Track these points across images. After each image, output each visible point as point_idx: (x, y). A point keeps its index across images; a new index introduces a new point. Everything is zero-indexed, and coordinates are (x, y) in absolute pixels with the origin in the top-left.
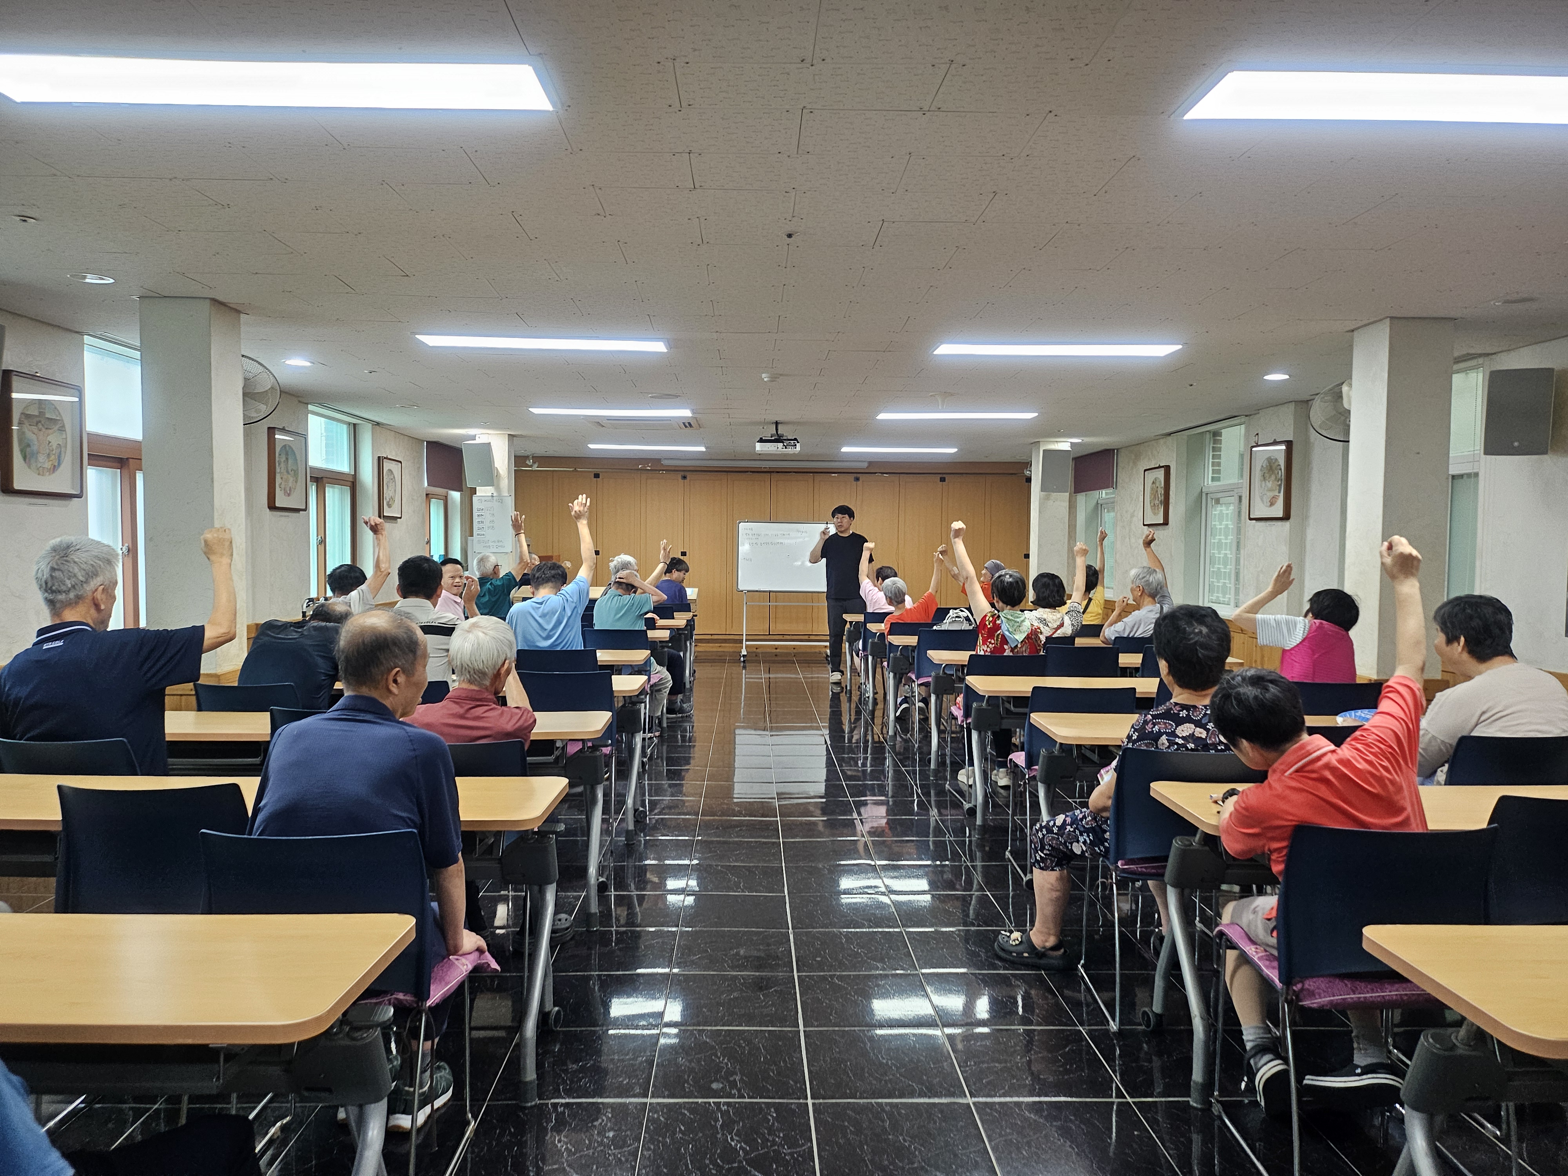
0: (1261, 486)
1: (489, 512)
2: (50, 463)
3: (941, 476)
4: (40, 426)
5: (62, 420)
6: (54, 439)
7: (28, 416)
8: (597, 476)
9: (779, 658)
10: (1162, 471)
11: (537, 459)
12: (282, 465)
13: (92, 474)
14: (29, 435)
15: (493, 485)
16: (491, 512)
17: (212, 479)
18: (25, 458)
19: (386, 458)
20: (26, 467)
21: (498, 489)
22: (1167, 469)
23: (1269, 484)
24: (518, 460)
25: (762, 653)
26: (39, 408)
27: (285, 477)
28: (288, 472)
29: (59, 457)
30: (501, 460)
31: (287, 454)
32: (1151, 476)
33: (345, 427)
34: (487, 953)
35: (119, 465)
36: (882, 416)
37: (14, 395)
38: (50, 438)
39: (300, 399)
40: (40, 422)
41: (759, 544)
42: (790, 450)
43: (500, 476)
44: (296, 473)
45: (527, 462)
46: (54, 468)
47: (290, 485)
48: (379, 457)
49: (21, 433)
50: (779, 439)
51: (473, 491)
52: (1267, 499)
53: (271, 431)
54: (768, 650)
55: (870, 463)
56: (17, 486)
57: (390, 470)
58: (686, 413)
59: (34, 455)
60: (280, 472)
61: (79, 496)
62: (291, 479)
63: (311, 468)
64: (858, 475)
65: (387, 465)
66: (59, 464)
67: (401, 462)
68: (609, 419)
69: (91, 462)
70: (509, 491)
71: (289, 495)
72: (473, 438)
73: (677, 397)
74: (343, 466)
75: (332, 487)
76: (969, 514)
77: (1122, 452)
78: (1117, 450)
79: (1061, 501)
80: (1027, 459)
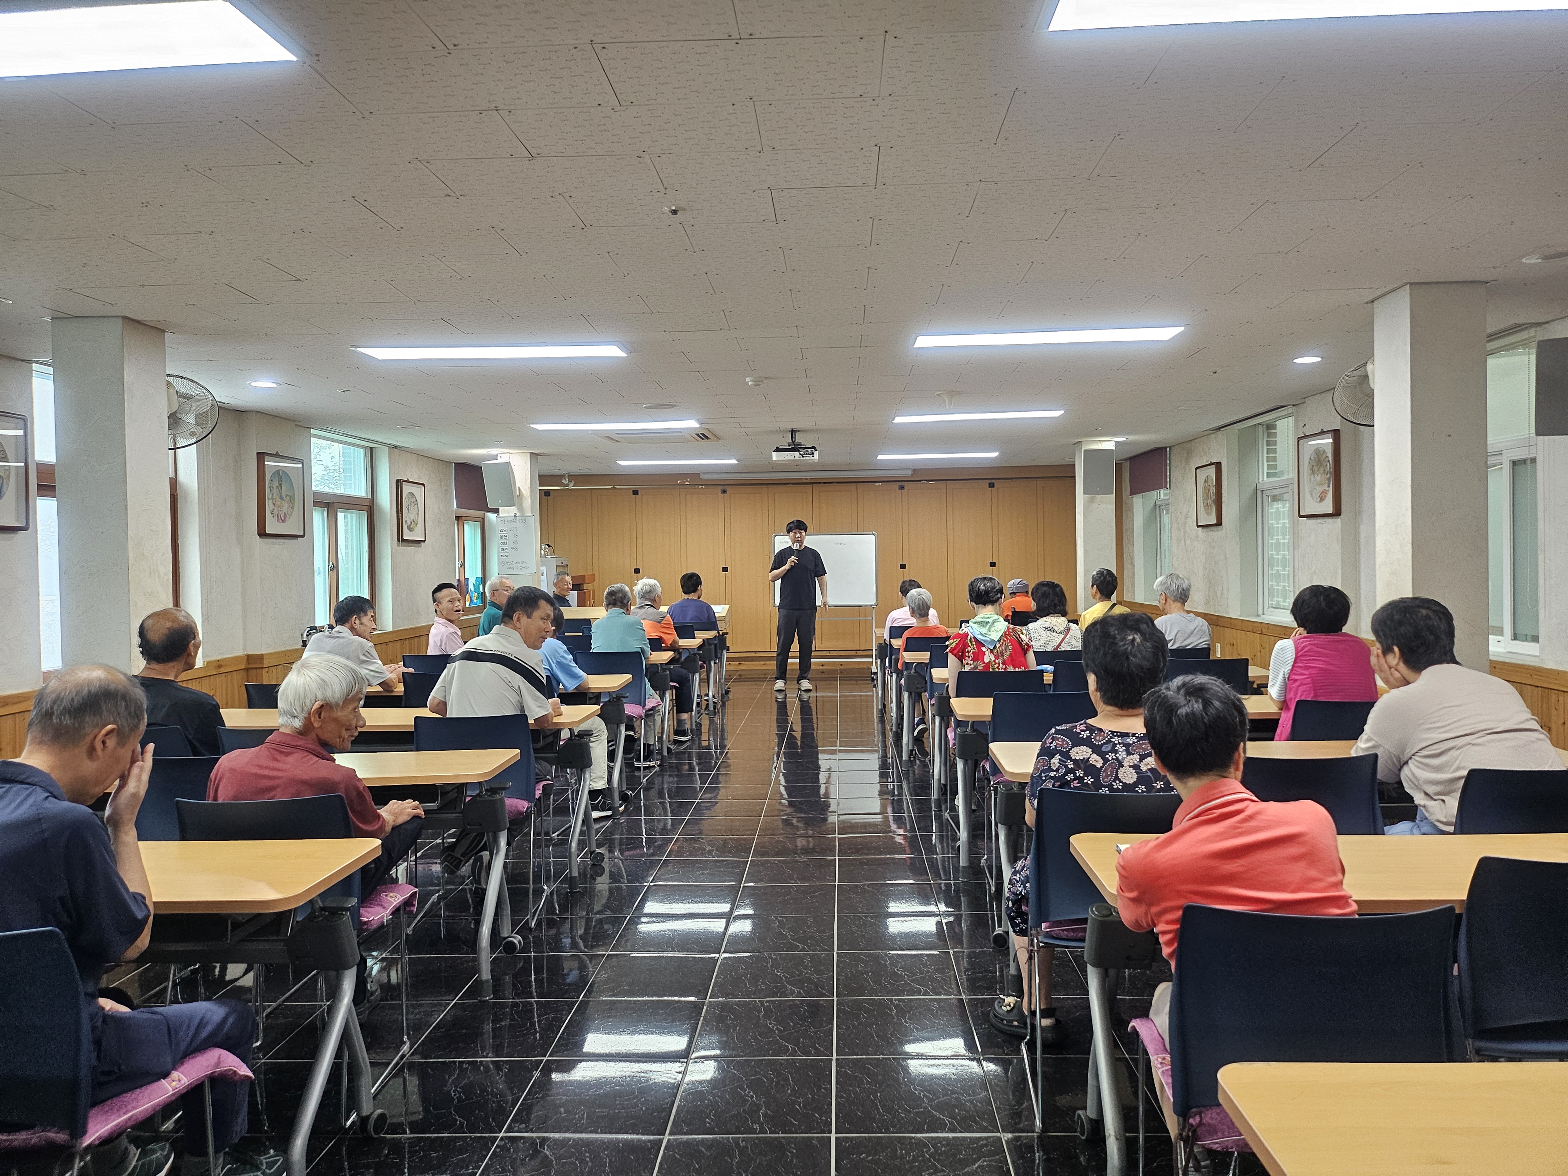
0: (1310, 480)
1: (512, 532)
3: (990, 481)
5: (5, 451)
8: (635, 493)
10: (1213, 467)
11: (572, 477)
12: (275, 491)
13: (41, 504)
15: (516, 505)
16: (515, 533)
19: (408, 481)
21: (521, 508)
22: (1218, 465)
23: (1318, 478)
24: (544, 478)
27: (278, 503)
28: (281, 498)
30: (524, 480)
31: (280, 480)
32: (1203, 474)
33: (362, 450)
36: (898, 420)
42: (809, 460)
43: (523, 496)
44: (292, 499)
45: (563, 481)
47: (284, 511)
48: (397, 480)
50: (795, 447)
51: (498, 511)
52: (1317, 495)
53: (261, 456)
55: (914, 470)
57: (412, 495)
58: (693, 424)
60: (273, 499)
61: (25, 529)
62: (286, 505)
63: (314, 493)
64: (903, 484)
65: (406, 489)
67: (423, 485)
68: (619, 432)
69: (40, 492)
70: (533, 511)
71: (282, 521)
72: (494, 457)
73: (674, 406)
74: (360, 490)
75: (348, 512)
76: (1020, 520)
77: (1174, 450)
78: (1170, 448)
79: (1107, 504)
80: (1067, 461)
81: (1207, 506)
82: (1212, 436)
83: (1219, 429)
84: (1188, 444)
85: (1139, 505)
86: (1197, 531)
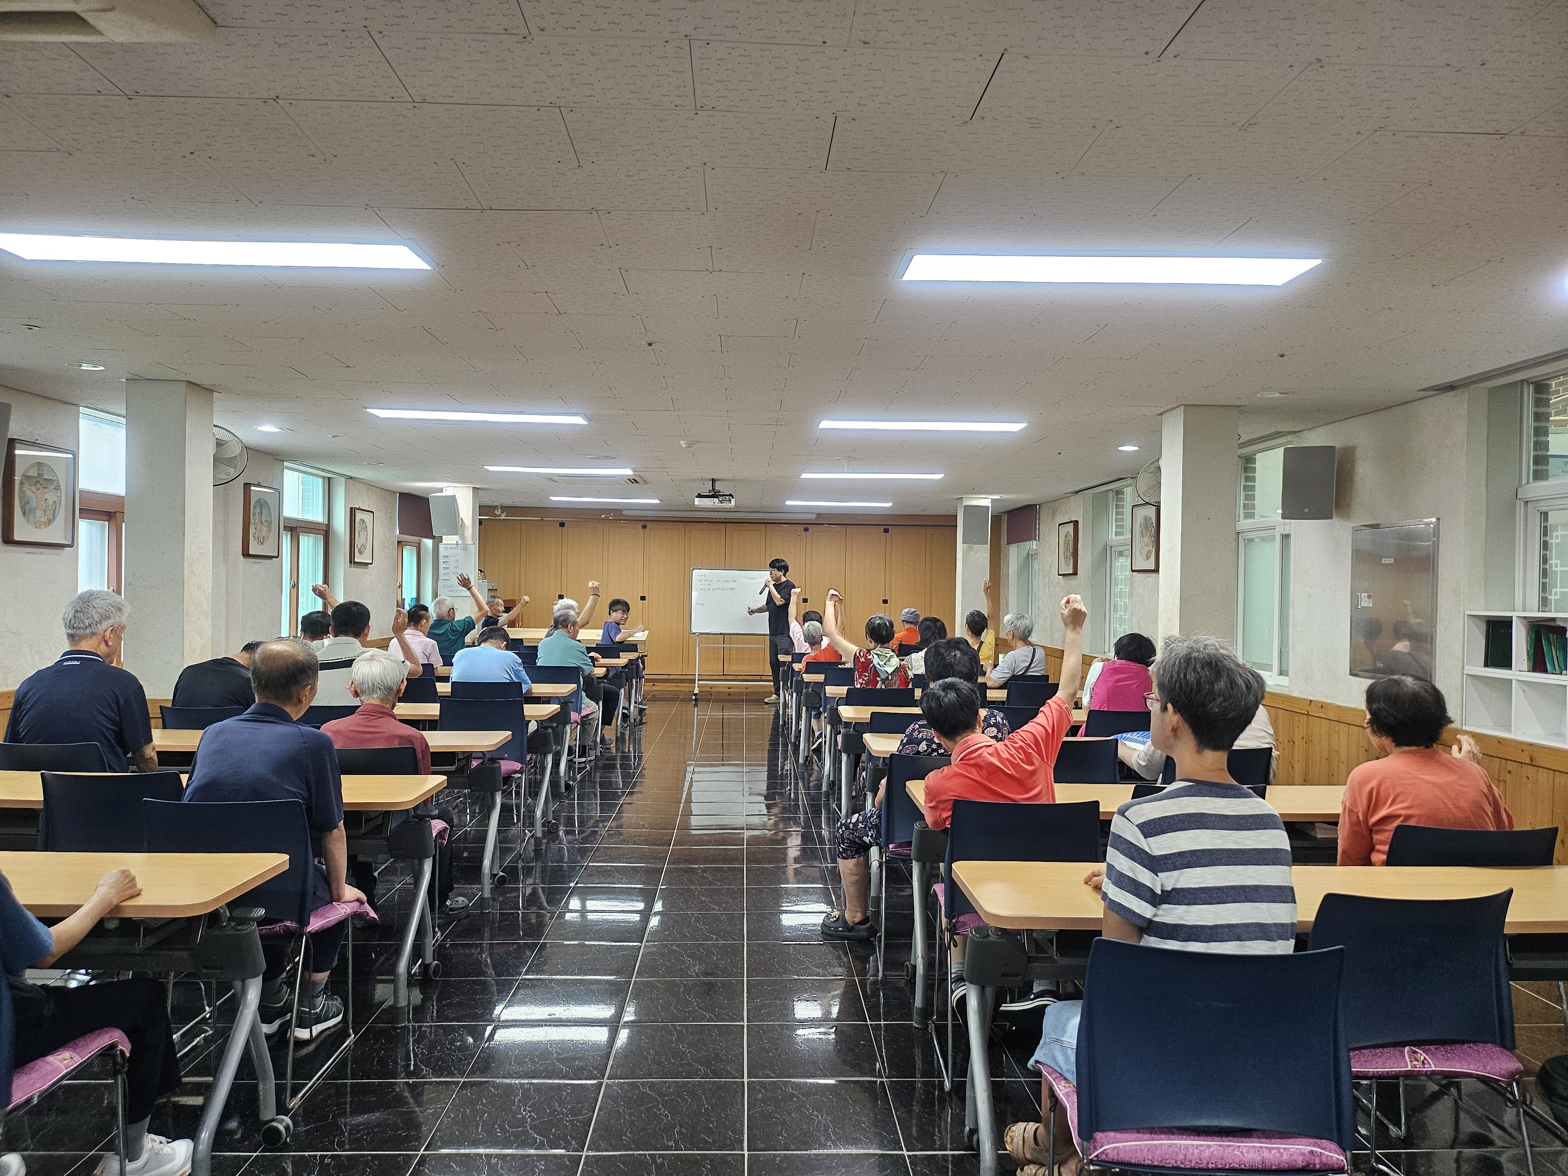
0: (1140, 541)
1: (454, 559)
2: (46, 517)
3: (885, 527)
4: (39, 485)
5: (58, 480)
6: (51, 497)
7: (28, 478)
8: (562, 525)
9: (730, 697)
10: (1072, 525)
11: (504, 508)
12: (257, 516)
13: (83, 526)
14: (29, 493)
15: (457, 534)
16: (456, 559)
17: (184, 533)
18: (24, 514)
19: (359, 509)
20: (26, 522)
21: (463, 538)
22: (1076, 523)
23: (1146, 540)
24: (483, 509)
25: (716, 692)
26: (38, 470)
27: (258, 528)
28: (262, 523)
29: (54, 512)
30: (466, 511)
31: (261, 507)
32: (1064, 531)
33: (320, 480)
34: (366, 904)
35: (107, 518)
36: (804, 476)
37: (17, 452)
38: (47, 496)
39: (276, 457)
40: (38, 482)
41: (711, 590)
42: (726, 505)
43: (465, 526)
44: (269, 524)
45: (496, 512)
46: (50, 522)
47: (264, 534)
48: (351, 508)
49: (22, 492)
50: (715, 495)
51: (440, 539)
52: (1144, 554)
53: (247, 486)
54: (722, 690)
55: (818, 514)
56: (17, 537)
57: (363, 521)
58: (628, 472)
59: (33, 510)
60: (255, 524)
61: (71, 546)
62: (265, 529)
63: (286, 519)
64: (808, 526)
65: (359, 516)
66: (54, 518)
67: (373, 512)
68: (559, 476)
69: (82, 515)
70: (473, 539)
71: (262, 544)
72: (441, 490)
73: (614, 458)
74: (317, 516)
75: (307, 536)
76: (911, 563)
77: (1043, 506)
78: (1039, 505)
79: (982, 554)
80: (952, 512)
81: (1066, 558)
82: (1072, 498)
83: (1077, 492)
84: (1055, 502)
85: (1014, 554)
86: (1059, 579)
